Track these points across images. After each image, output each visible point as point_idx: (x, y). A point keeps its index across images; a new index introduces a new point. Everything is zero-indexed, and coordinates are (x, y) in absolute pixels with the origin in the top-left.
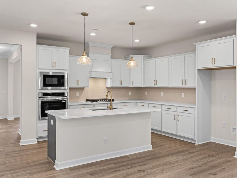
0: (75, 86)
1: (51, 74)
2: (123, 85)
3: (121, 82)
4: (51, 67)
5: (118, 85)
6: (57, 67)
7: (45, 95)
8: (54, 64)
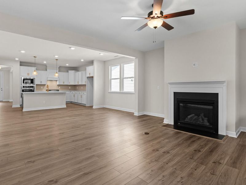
0: (39, 83)
1: (28, 78)
2: (65, 84)
3: (64, 82)
4: (27, 75)
5: (62, 84)
6: (30, 75)
7: (24, 87)
8: (28, 74)
